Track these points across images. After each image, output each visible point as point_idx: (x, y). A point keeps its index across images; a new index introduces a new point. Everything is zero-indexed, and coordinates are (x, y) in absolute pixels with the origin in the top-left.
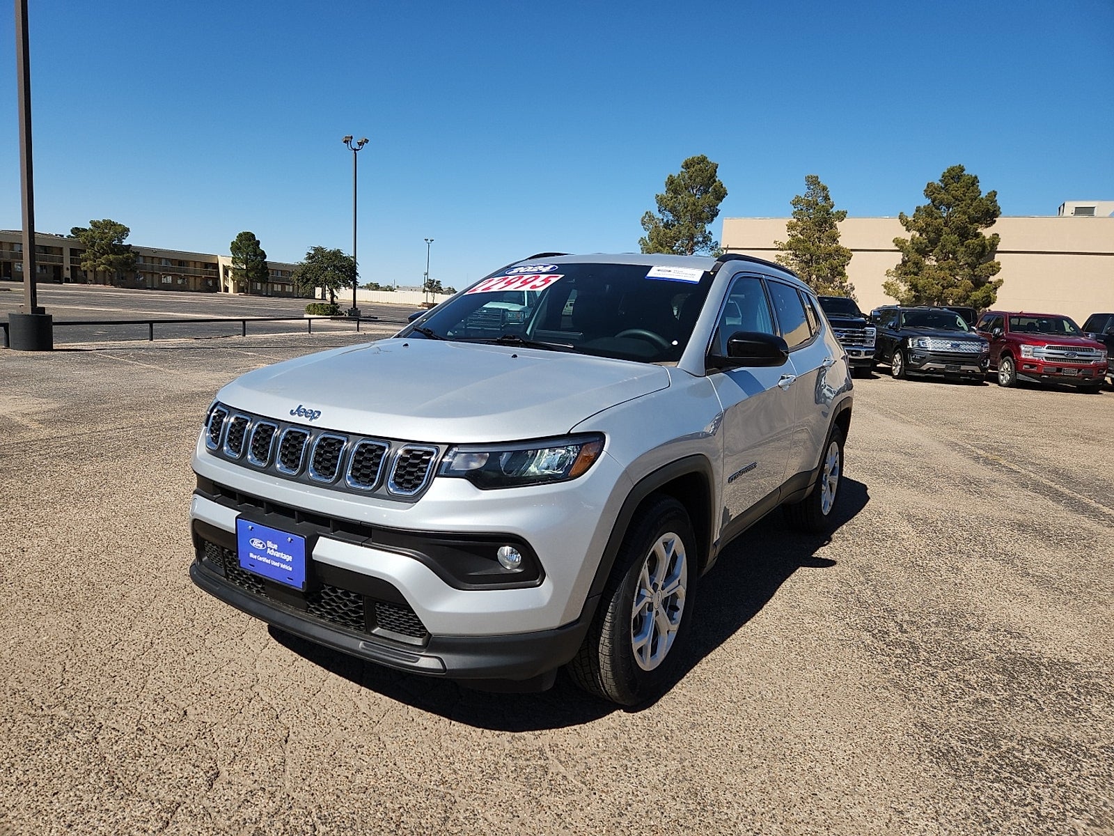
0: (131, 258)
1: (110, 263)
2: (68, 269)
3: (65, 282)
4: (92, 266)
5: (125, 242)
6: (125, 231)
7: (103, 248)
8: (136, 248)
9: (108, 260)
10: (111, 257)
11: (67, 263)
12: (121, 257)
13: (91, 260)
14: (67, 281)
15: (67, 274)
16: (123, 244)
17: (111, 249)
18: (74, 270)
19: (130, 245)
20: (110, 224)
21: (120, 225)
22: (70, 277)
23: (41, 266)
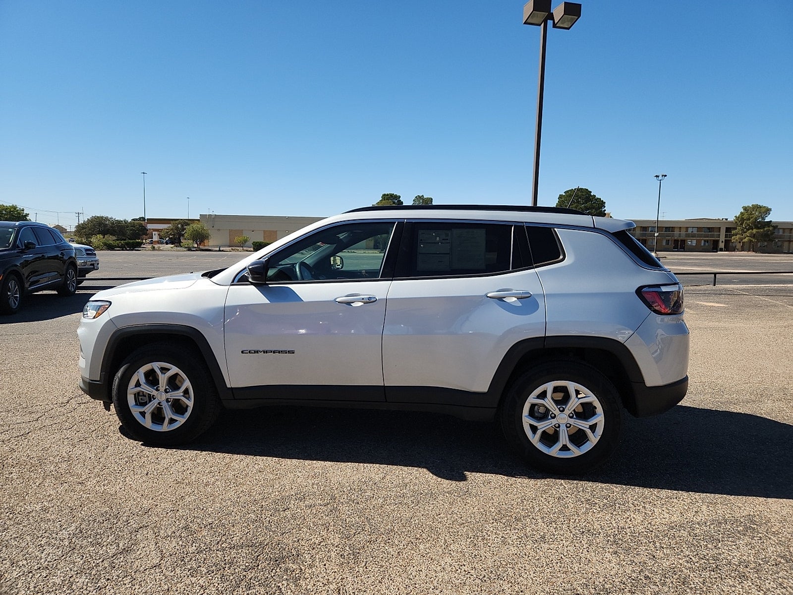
0: (770, 230)
1: (754, 236)
2: (722, 242)
3: (720, 251)
4: (739, 238)
5: (767, 219)
6: (768, 211)
7: (749, 225)
8: (776, 223)
9: (752, 233)
10: (755, 231)
11: (722, 238)
12: (762, 230)
13: (739, 234)
14: (721, 250)
15: (722, 245)
16: (766, 220)
17: (755, 225)
18: (727, 242)
19: (771, 221)
20: (757, 207)
21: (765, 207)
22: (723, 247)
23: (705, 241)
